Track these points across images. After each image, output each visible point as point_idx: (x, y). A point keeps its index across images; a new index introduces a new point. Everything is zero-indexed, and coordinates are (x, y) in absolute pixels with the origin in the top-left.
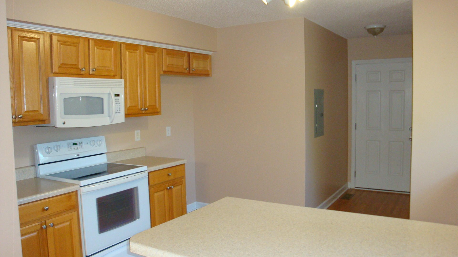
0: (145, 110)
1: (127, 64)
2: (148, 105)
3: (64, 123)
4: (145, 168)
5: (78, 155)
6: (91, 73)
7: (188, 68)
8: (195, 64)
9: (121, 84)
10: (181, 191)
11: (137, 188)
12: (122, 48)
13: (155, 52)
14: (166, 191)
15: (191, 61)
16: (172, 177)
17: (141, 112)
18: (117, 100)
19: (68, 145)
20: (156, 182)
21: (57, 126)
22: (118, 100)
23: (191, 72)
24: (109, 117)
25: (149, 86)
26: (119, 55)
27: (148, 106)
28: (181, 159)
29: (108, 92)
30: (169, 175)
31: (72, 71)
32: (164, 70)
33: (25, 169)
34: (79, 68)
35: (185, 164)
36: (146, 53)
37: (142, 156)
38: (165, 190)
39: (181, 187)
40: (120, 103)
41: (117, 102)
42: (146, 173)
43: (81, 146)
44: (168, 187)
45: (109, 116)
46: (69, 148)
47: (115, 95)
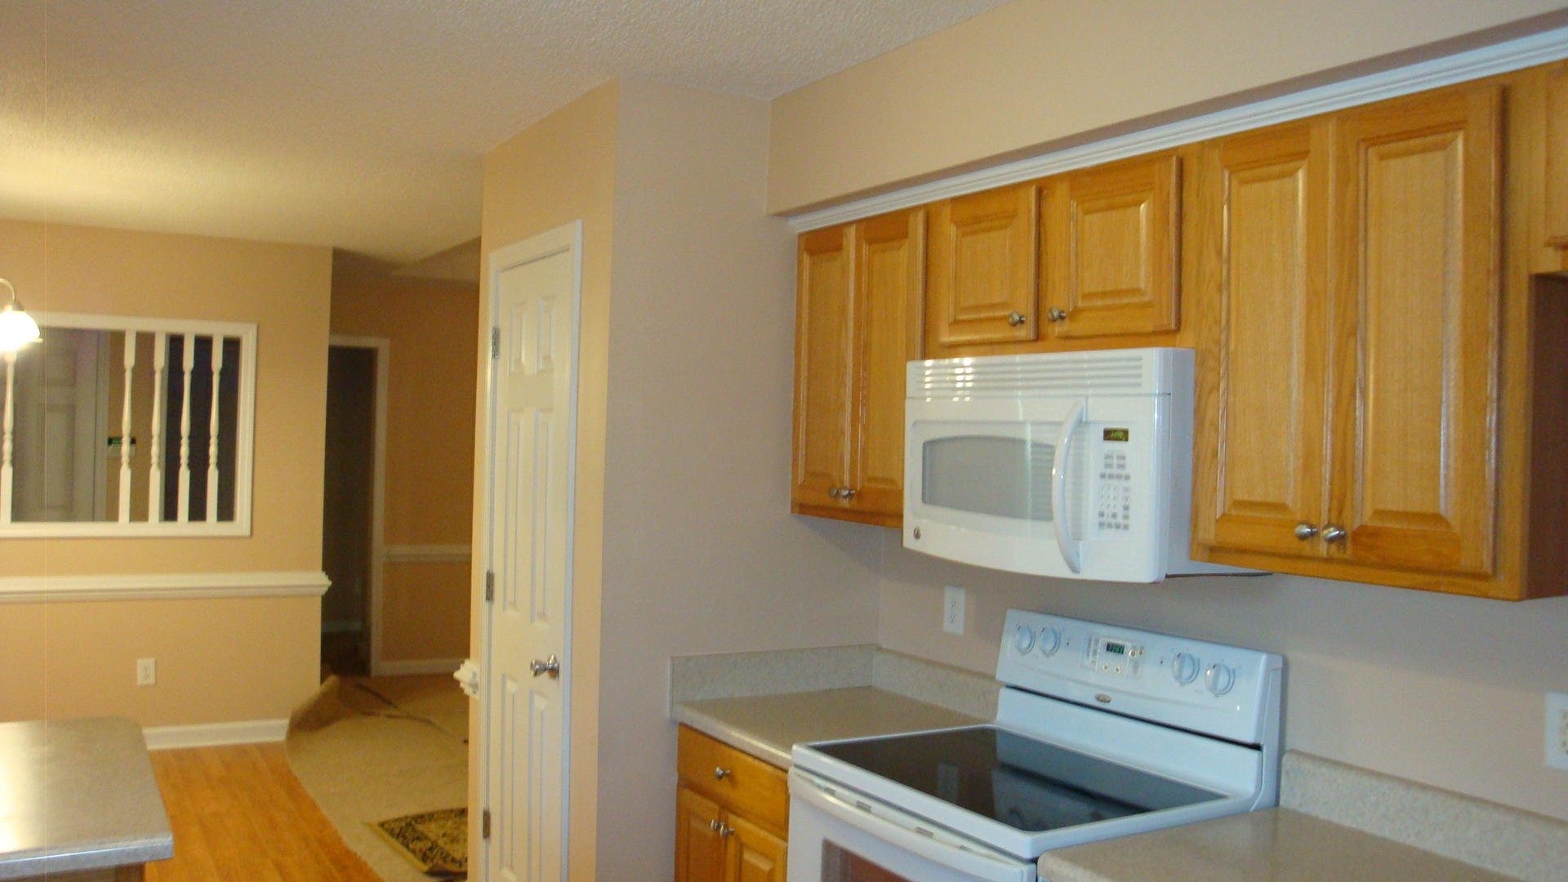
0: (1328, 538)
3: (917, 535)
5: (1105, 700)
9: (1140, 377)
18: (1115, 461)
19: (1090, 644)
21: (904, 543)
22: (1121, 462)
27: (1372, 516)
31: (990, 331)
36: (1369, 151)
41: (1113, 472)
43: (1135, 668)
46: (1088, 655)
47: (1109, 435)
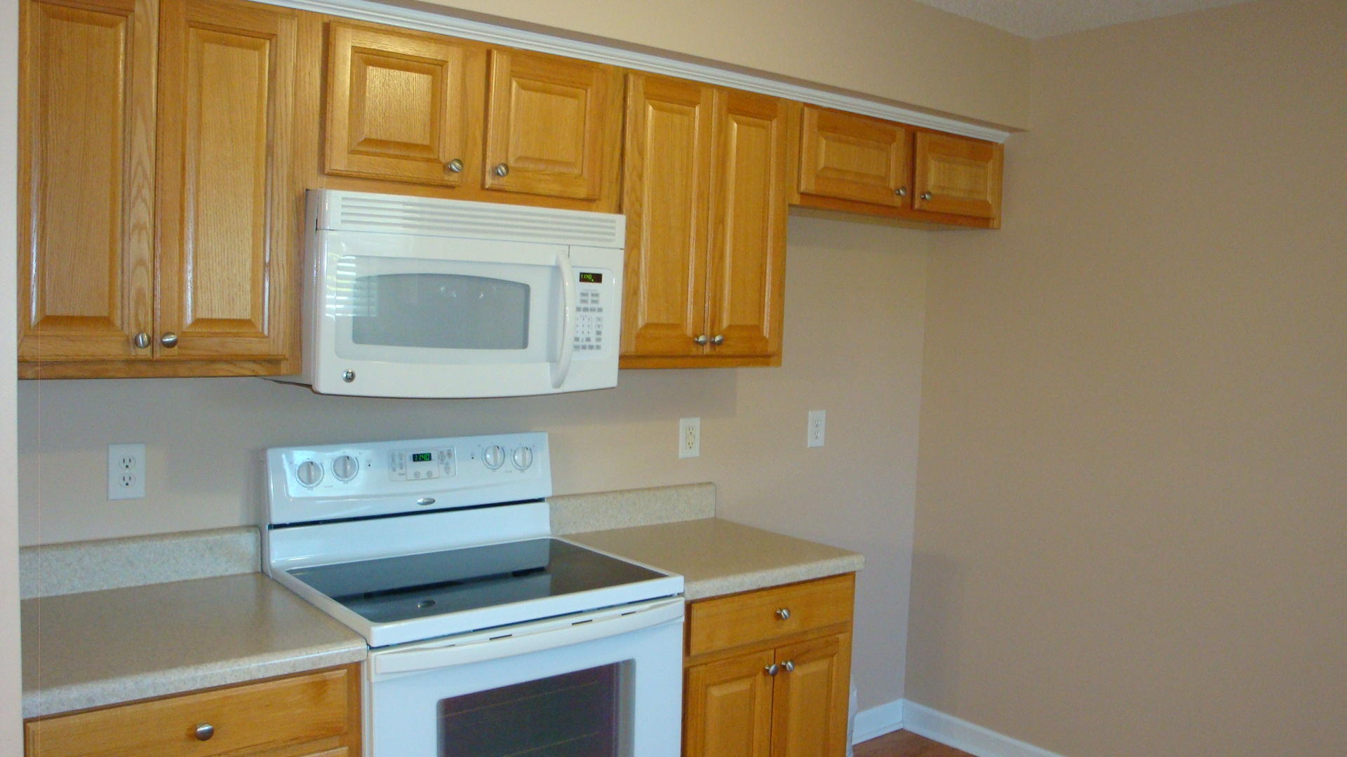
0: (713, 344)
1: (649, 154)
2: (725, 323)
3: (350, 378)
4: (673, 584)
5: (432, 501)
6: (489, 182)
7: (903, 188)
8: (933, 176)
9: (614, 234)
10: (829, 682)
11: (629, 664)
12: (630, 93)
13: (770, 118)
14: (760, 677)
15: (918, 161)
16: (791, 626)
17: (694, 350)
18: (590, 298)
19: (393, 460)
20: (720, 644)
21: (317, 388)
22: (595, 299)
23: (917, 206)
24: (548, 364)
25: (734, 250)
26: (614, 116)
27: (727, 328)
28: (841, 553)
29: (553, 263)
30: (778, 616)
31: (409, 169)
32: (802, 189)
33: (218, 537)
34: (437, 161)
35: (857, 574)
36: (730, 117)
37: (700, 517)
38: (755, 675)
39: (831, 665)
40: (600, 310)
41: (588, 306)
42: (678, 606)
43: (447, 469)
44: (770, 666)
45: (553, 359)
46: (394, 470)
47: (584, 278)
